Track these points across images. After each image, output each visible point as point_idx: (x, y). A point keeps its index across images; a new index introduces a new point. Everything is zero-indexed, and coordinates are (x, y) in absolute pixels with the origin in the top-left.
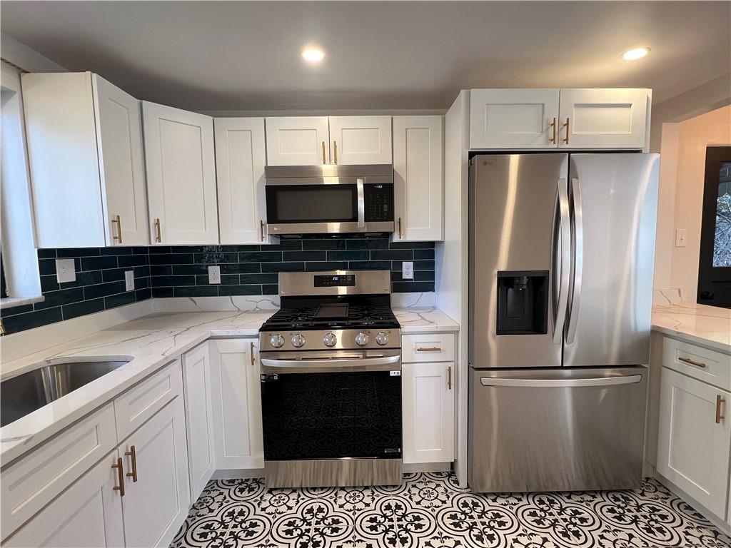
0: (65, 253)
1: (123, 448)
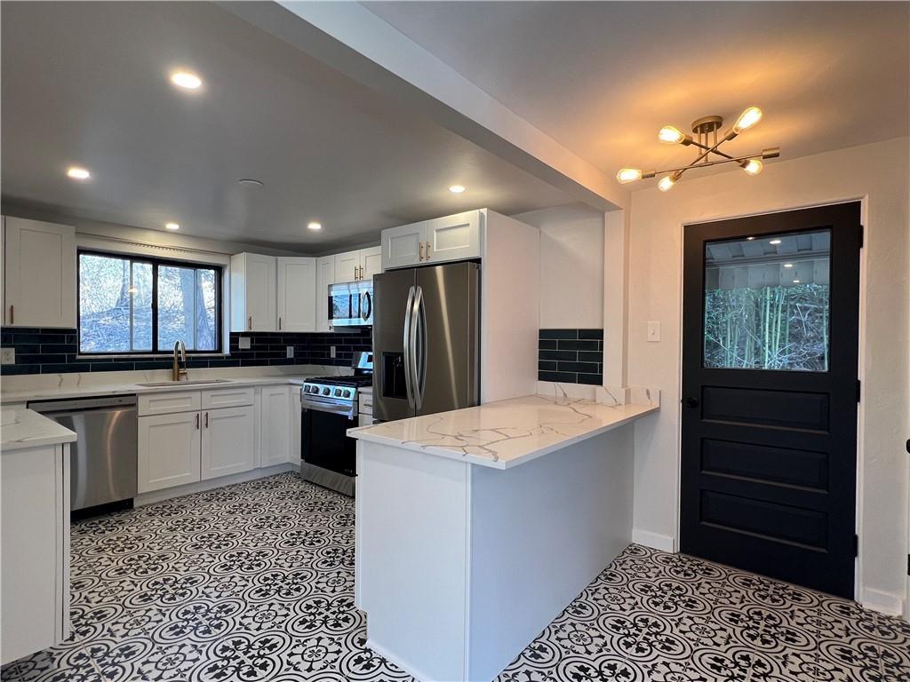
0: (244, 334)
1: (204, 413)
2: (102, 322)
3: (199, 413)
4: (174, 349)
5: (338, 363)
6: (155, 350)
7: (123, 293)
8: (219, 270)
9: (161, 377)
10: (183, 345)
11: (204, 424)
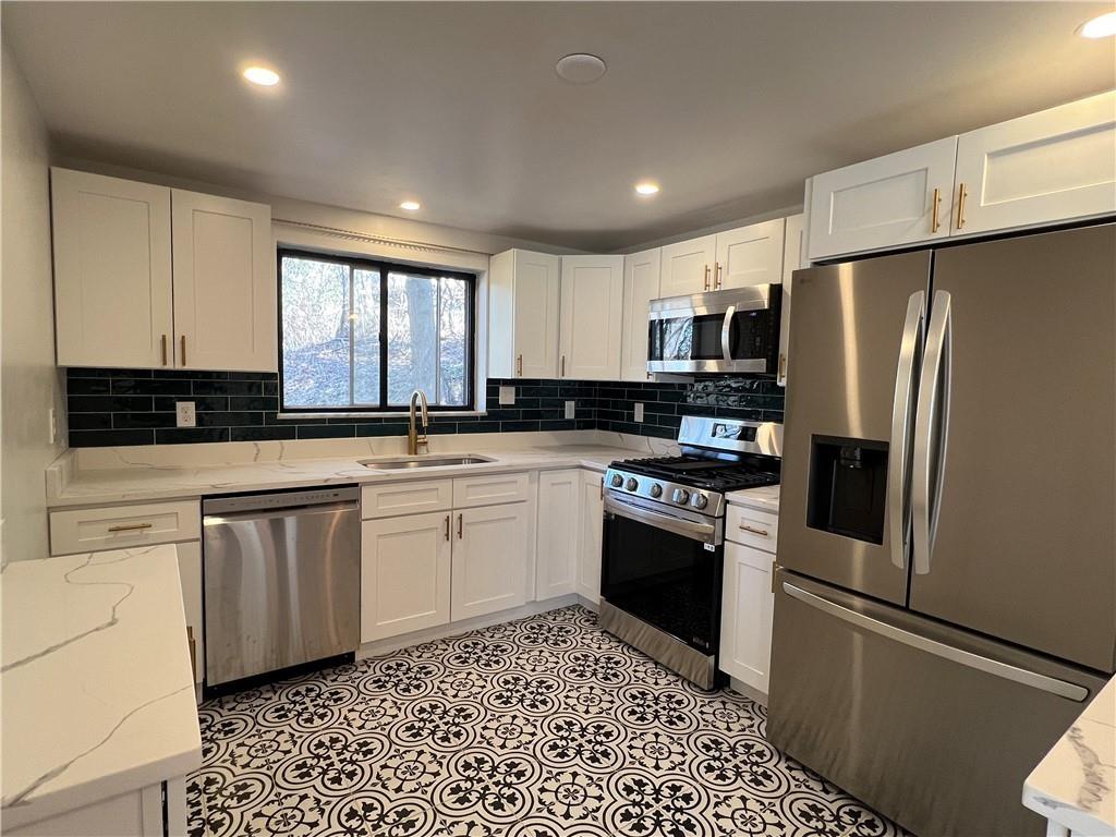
0: (507, 382)
1: (456, 514)
2: (322, 356)
3: (449, 513)
4: (410, 403)
5: (648, 429)
6: (384, 406)
7: (343, 322)
8: (471, 279)
9: (393, 446)
10: (424, 398)
11: (456, 530)
